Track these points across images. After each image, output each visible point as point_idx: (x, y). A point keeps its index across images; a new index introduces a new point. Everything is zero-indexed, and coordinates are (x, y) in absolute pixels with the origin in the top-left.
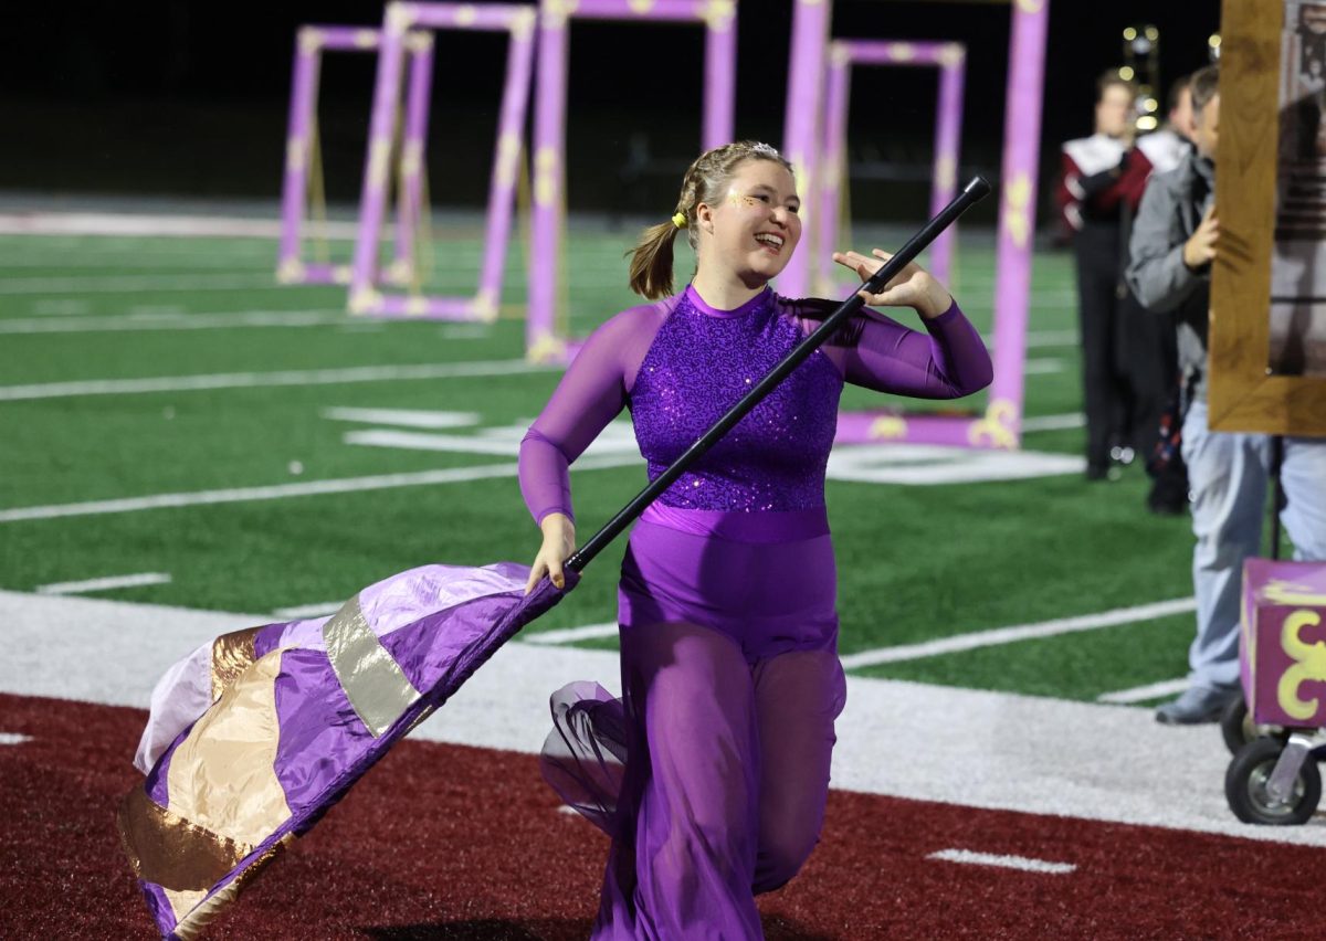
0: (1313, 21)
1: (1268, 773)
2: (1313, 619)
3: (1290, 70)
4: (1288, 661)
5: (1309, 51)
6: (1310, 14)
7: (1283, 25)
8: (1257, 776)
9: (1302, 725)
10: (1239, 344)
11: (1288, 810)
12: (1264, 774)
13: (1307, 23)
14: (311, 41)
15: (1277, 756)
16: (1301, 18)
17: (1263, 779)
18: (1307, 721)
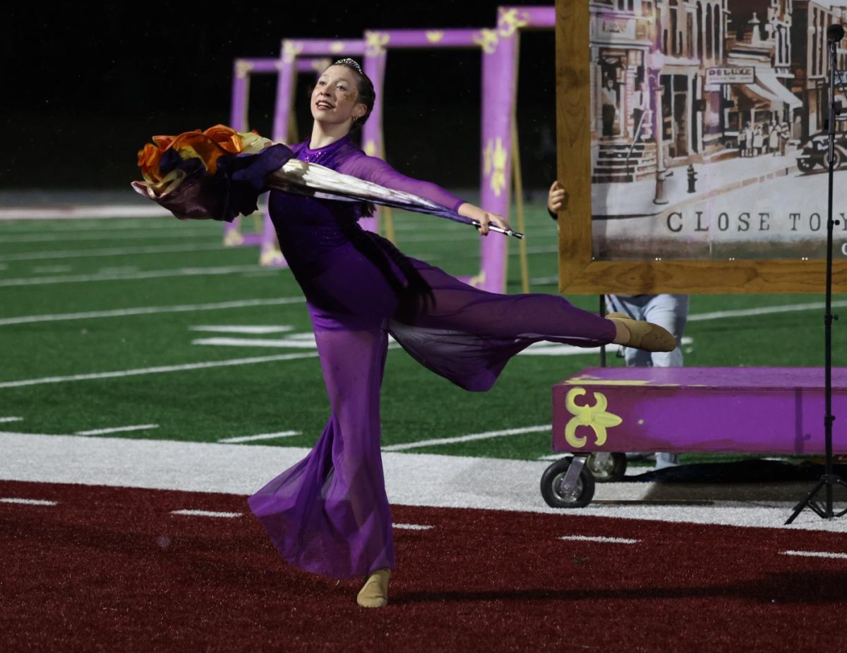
0: (608, 57)
2: (582, 392)
3: (596, 85)
4: (570, 416)
5: (606, 74)
6: (605, 53)
7: (590, 59)
9: (579, 451)
10: (574, 243)
13: (604, 58)
14: (243, 68)
16: (600, 56)
18: (582, 449)
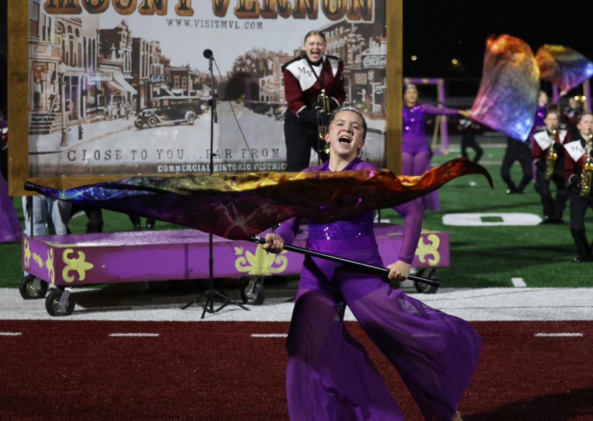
0: (37, 66)
1: (58, 300)
2: (72, 251)
4: (65, 265)
5: (36, 75)
7: (28, 67)
8: (55, 302)
10: (19, 168)
11: (65, 311)
12: (57, 301)
13: (35, 66)
15: (61, 295)
16: (33, 65)
17: (57, 302)
18: (70, 283)
